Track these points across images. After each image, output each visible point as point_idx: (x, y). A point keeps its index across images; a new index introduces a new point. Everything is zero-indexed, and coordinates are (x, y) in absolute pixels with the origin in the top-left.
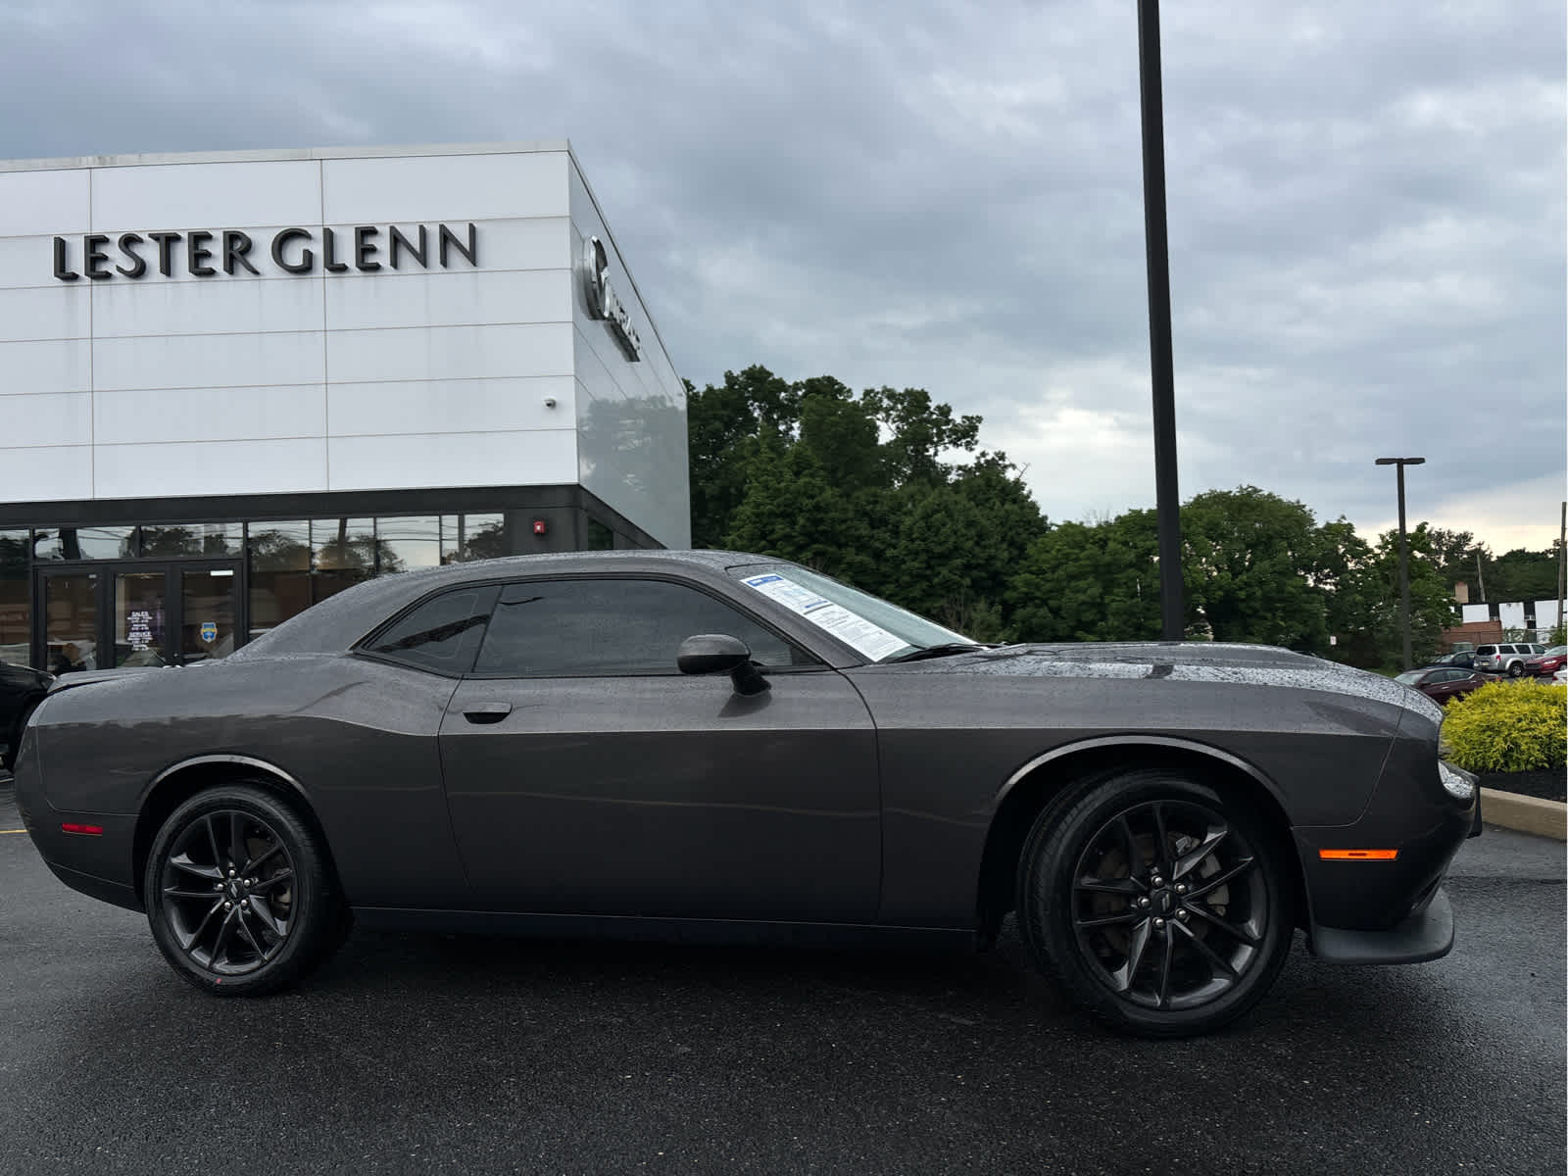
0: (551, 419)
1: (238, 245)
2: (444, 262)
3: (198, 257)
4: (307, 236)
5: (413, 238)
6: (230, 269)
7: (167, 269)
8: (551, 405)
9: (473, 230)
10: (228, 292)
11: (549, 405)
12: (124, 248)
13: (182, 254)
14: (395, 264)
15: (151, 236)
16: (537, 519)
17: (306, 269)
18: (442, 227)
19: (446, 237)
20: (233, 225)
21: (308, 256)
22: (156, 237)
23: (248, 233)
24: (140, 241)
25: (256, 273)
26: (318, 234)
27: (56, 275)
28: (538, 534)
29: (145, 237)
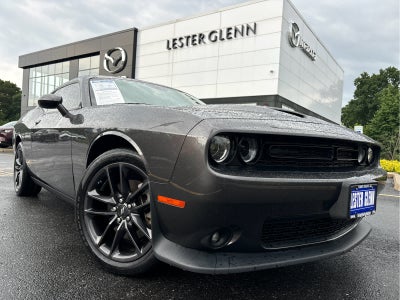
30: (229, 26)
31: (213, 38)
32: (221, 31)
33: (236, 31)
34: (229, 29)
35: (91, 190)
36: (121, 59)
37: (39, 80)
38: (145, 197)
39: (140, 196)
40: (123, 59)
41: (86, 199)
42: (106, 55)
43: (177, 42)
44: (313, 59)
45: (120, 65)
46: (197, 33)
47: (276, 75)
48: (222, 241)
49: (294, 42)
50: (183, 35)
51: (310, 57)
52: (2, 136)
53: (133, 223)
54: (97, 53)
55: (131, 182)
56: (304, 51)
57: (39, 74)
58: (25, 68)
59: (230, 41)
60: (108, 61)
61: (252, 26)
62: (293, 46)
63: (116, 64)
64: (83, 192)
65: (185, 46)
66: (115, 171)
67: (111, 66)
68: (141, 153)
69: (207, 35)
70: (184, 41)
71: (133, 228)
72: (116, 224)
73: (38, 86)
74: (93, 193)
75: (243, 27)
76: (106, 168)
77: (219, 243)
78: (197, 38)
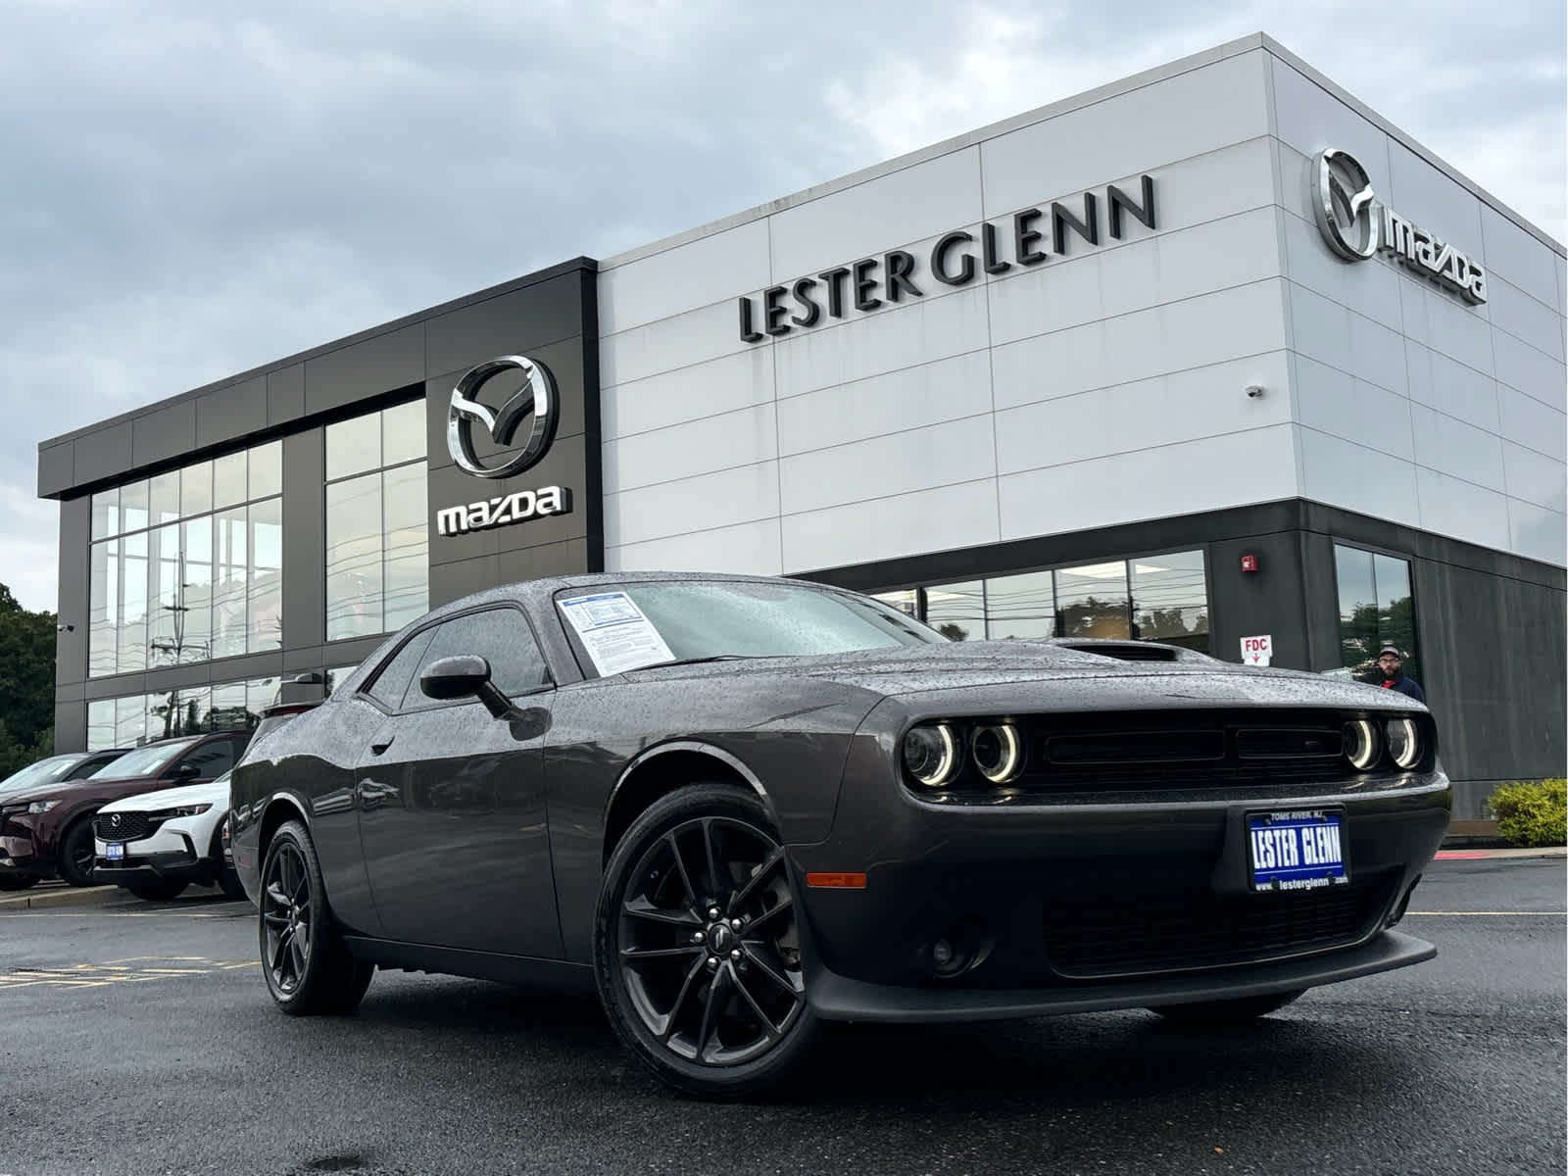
0: (1260, 413)
1: (901, 266)
2: (1117, 233)
3: (865, 288)
4: (969, 238)
5: (1079, 210)
6: (894, 295)
7: (837, 310)
8: (1256, 393)
9: (1148, 184)
10: (896, 320)
11: (1251, 395)
12: (798, 295)
13: (849, 287)
14: (1061, 247)
15: (821, 277)
16: (1247, 552)
17: (968, 277)
18: (1111, 189)
19: (1118, 202)
20: (893, 245)
21: (969, 262)
22: (824, 276)
23: (908, 251)
24: (813, 284)
25: (920, 294)
26: (977, 232)
27: (742, 339)
28: (1249, 573)
29: (816, 279)
30: (1025, 205)
31: (955, 268)
32: (990, 232)
33: (1061, 219)
34: (1026, 219)
35: (632, 898)
36: (530, 406)
37: (137, 545)
38: (773, 899)
39: (759, 897)
40: (541, 407)
41: (622, 921)
42: (459, 401)
43: (789, 302)
44: (1469, 299)
45: (528, 434)
46: (878, 251)
47: (1279, 408)
48: (959, 959)
49: (1350, 237)
50: (813, 266)
51: (1452, 289)
52: (18, 830)
53: (751, 964)
54: (412, 393)
55: (735, 868)
56: (1414, 268)
57: (136, 519)
58: (65, 496)
59: (1038, 272)
60: (466, 422)
61: (1136, 195)
62: (1347, 256)
63: (506, 434)
64: (612, 907)
65: (828, 319)
66: (691, 841)
67: (483, 445)
68: (762, 791)
69: (924, 256)
70: (821, 295)
71: (752, 975)
72: (705, 974)
73: (136, 572)
74: (640, 906)
75: (1091, 201)
76: (670, 835)
77: (953, 966)
78: (879, 275)
